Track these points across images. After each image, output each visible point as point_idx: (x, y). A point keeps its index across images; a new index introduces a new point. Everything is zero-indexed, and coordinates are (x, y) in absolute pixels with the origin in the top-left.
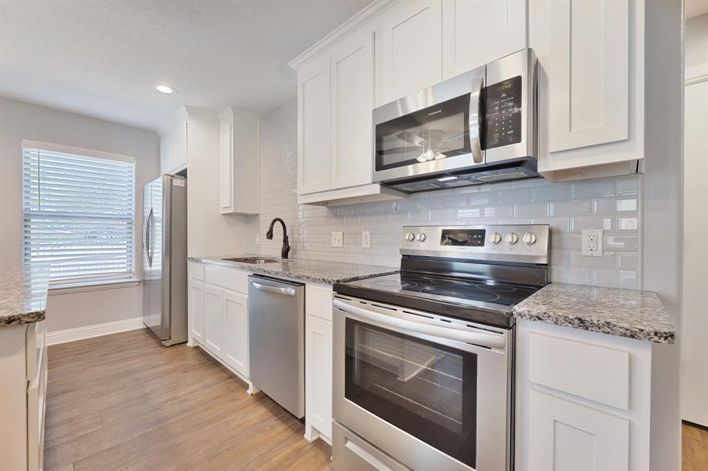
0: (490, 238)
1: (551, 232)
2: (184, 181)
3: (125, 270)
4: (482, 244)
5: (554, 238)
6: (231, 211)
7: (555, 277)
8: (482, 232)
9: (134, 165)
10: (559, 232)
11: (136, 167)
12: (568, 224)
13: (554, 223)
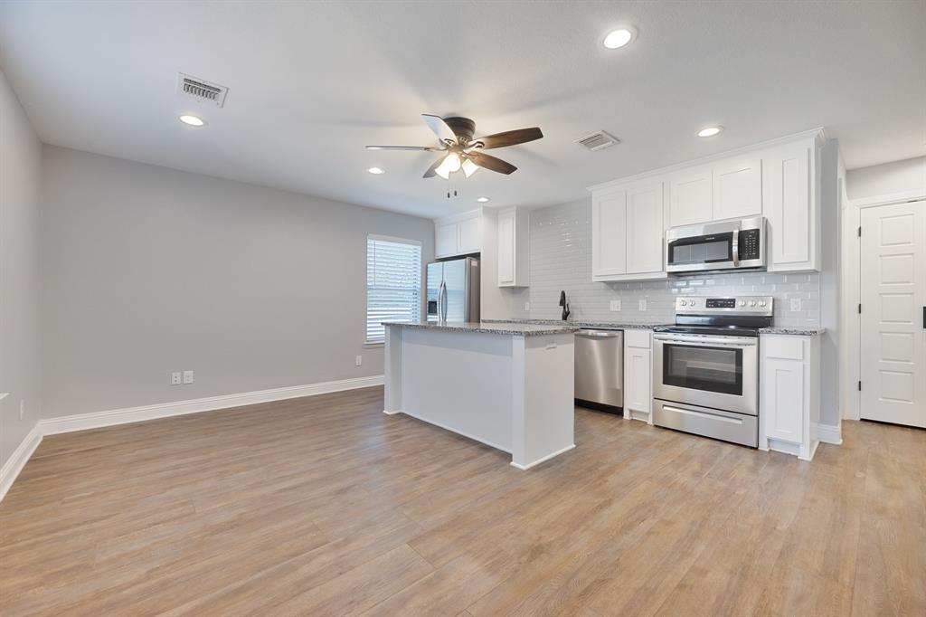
0: (738, 303)
1: (774, 300)
4: (734, 307)
5: (776, 302)
6: (514, 284)
7: (776, 323)
8: (734, 300)
9: (420, 248)
10: (778, 300)
11: (422, 249)
12: (784, 296)
13: (775, 296)
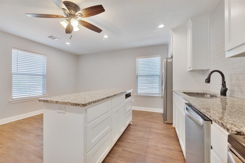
2: (172, 59)
3: (158, 92)
6: (191, 69)
11: (161, 58)
